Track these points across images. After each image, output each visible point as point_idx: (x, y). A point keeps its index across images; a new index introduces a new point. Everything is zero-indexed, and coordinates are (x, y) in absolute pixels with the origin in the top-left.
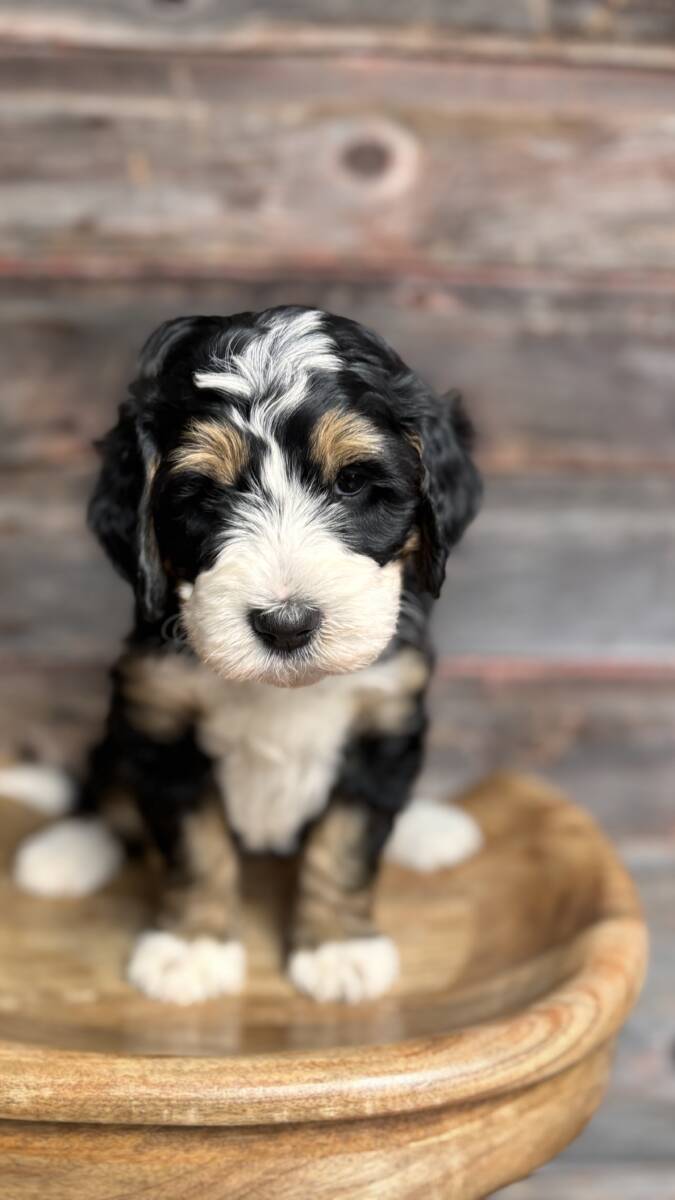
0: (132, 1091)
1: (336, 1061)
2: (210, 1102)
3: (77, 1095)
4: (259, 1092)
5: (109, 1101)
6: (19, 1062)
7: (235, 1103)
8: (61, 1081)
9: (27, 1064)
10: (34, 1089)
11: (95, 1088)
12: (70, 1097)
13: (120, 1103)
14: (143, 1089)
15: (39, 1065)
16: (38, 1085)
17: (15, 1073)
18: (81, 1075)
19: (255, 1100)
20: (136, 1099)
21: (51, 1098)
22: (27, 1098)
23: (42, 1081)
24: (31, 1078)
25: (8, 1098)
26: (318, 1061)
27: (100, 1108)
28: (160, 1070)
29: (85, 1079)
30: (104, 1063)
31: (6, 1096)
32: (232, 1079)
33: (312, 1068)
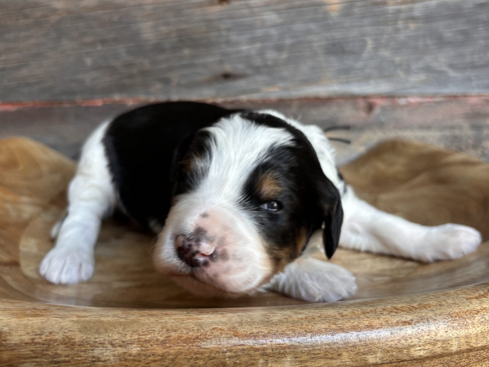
0: (224, 343)
1: (415, 305)
2: (306, 349)
3: (166, 350)
4: (353, 337)
5: (202, 354)
6: (101, 322)
7: (331, 348)
8: (148, 337)
9: (109, 323)
10: (120, 346)
11: (184, 343)
12: (160, 352)
13: (213, 355)
14: (235, 341)
15: (121, 324)
16: (123, 342)
17: (97, 332)
18: (168, 330)
19: (350, 345)
20: (230, 351)
21: (139, 355)
22: (114, 356)
23: (128, 338)
24: (116, 337)
25: (94, 357)
26: (399, 306)
27: (192, 361)
28: (247, 322)
29: (173, 334)
30: (187, 319)
31: (91, 354)
32: (323, 326)
33: (396, 313)
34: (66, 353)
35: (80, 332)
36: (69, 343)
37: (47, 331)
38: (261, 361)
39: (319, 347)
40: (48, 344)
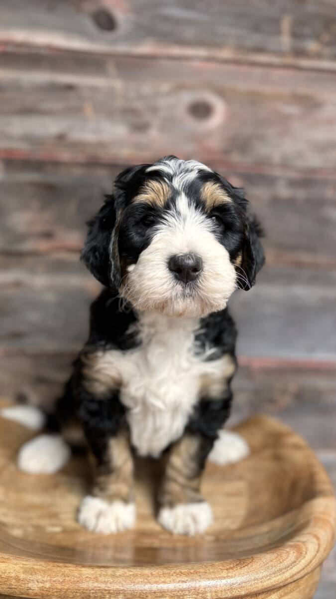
0: (90, 585)
1: (192, 571)
2: (130, 592)
3: (62, 587)
4: (155, 587)
5: (79, 590)
6: (33, 568)
7: (143, 593)
8: (54, 579)
9: (37, 569)
10: (41, 583)
11: (72, 583)
12: (60, 588)
13: (84, 591)
14: (96, 584)
15: (43, 570)
16: (43, 581)
17: (31, 574)
18: (65, 576)
19: (153, 591)
20: (93, 590)
21: (50, 588)
22: (38, 587)
23: (45, 579)
24: (40, 577)
25: (28, 587)
26: (183, 571)
27: (74, 594)
28: (104, 575)
29: (67, 578)
30: (75, 570)
31: (27, 586)
32: (141, 580)
33: (180, 575)
34: (16, 584)
35: (23, 573)
36: (17, 579)
37: (8, 571)
38: (108, 596)
39: (136, 592)
40: (8, 578)
